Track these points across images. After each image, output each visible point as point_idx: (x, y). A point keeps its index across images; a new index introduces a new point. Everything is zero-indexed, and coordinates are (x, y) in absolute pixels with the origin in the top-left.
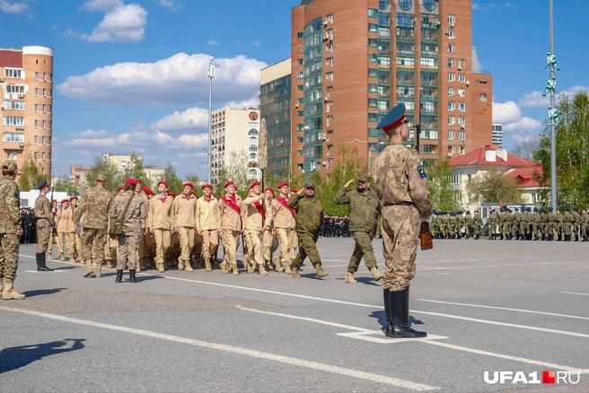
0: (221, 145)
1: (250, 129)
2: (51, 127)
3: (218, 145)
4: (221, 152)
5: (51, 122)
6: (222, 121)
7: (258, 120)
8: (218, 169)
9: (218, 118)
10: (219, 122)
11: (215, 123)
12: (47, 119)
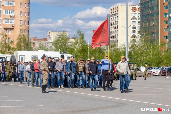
0: (116, 26)
1: (132, 16)
2: (29, 15)
3: (114, 26)
4: (116, 30)
5: (29, 13)
6: (117, 12)
7: (137, 12)
8: (114, 39)
9: (114, 11)
10: (115, 13)
11: (112, 14)
12: (27, 11)
